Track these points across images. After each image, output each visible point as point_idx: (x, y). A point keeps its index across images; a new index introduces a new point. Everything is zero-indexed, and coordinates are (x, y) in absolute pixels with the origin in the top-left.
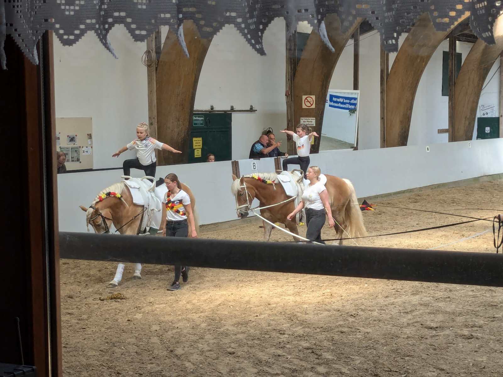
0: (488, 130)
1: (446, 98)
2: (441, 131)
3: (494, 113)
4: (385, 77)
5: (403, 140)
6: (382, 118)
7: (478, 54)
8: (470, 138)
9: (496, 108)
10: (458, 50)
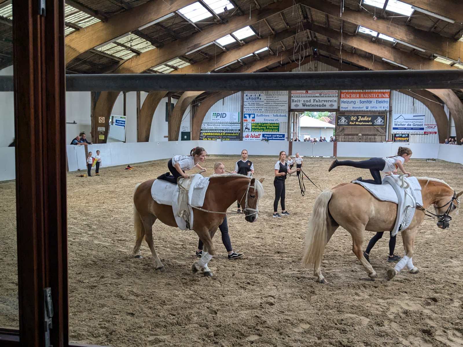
0: (185, 137)
1: (167, 122)
2: (165, 137)
3: (188, 130)
4: (139, 111)
5: (147, 140)
6: (138, 129)
7: (180, 104)
8: (177, 140)
9: (189, 128)
10: (172, 102)
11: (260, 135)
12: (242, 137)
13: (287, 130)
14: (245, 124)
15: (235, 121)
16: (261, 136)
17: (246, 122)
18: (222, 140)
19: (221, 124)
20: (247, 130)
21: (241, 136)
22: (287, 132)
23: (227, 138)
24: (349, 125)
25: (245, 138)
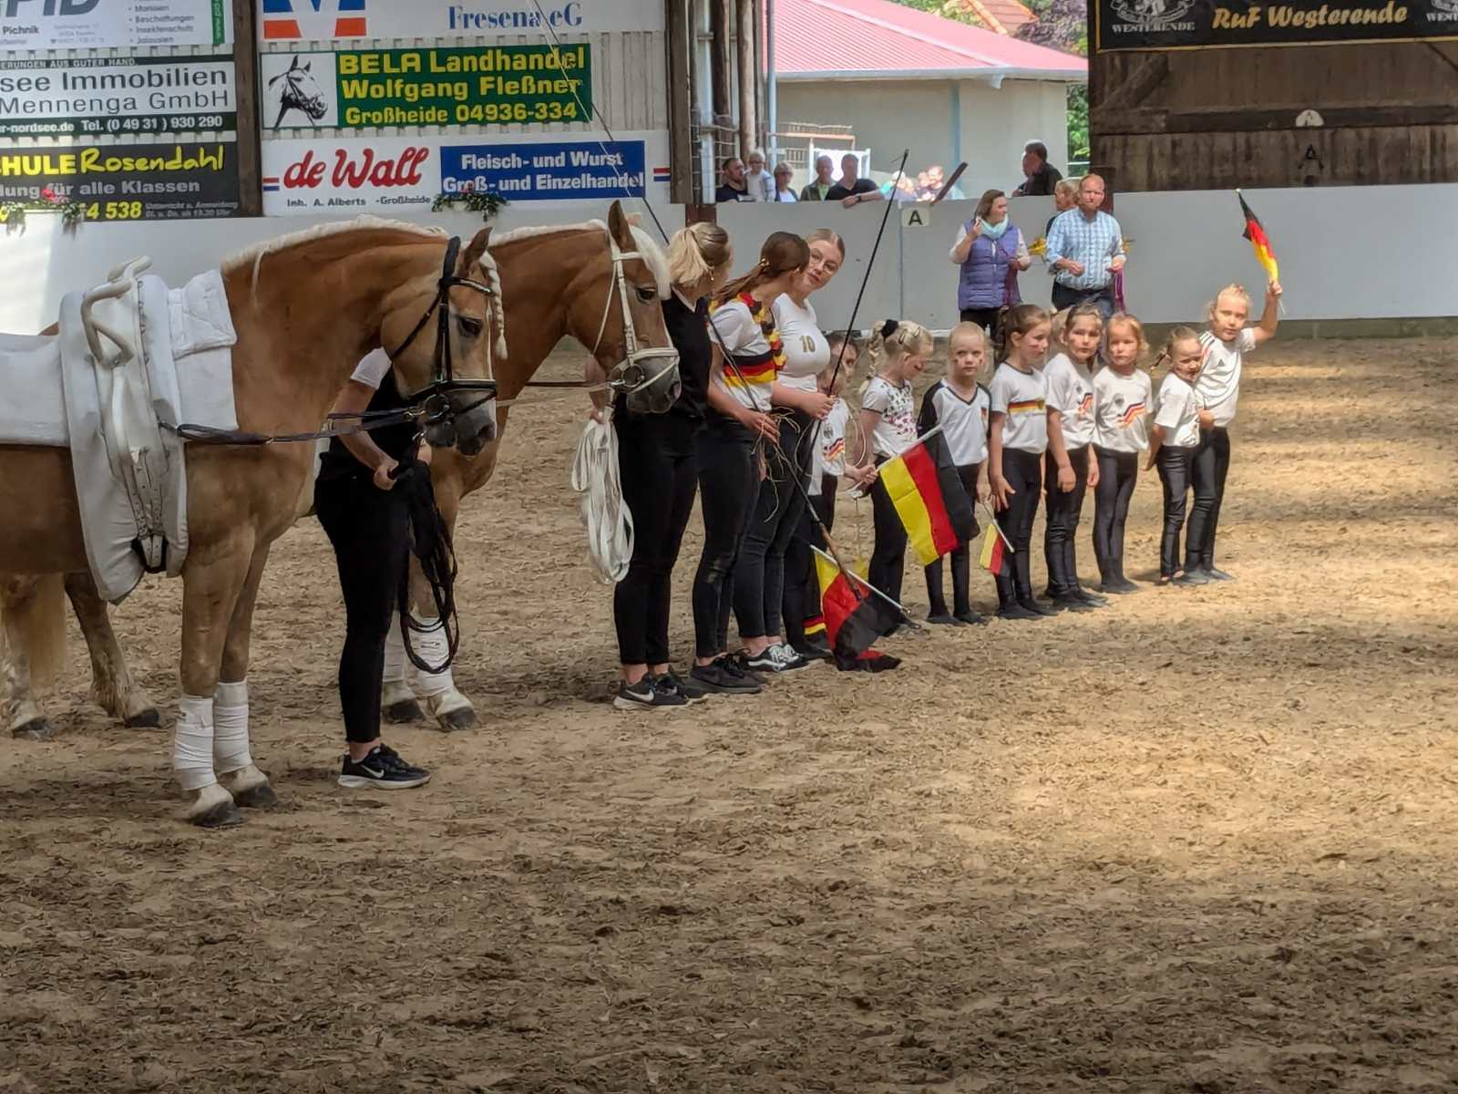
11: (417, 156)
12: (259, 185)
13: (659, 101)
14: (273, 65)
15: (184, 41)
16: (430, 169)
17: (283, 43)
18: (71, 222)
19: (55, 74)
20: (295, 117)
21: (243, 173)
22: (662, 117)
23: (118, 197)
24: (1206, 33)
25: (285, 193)
